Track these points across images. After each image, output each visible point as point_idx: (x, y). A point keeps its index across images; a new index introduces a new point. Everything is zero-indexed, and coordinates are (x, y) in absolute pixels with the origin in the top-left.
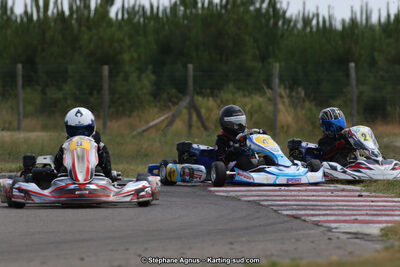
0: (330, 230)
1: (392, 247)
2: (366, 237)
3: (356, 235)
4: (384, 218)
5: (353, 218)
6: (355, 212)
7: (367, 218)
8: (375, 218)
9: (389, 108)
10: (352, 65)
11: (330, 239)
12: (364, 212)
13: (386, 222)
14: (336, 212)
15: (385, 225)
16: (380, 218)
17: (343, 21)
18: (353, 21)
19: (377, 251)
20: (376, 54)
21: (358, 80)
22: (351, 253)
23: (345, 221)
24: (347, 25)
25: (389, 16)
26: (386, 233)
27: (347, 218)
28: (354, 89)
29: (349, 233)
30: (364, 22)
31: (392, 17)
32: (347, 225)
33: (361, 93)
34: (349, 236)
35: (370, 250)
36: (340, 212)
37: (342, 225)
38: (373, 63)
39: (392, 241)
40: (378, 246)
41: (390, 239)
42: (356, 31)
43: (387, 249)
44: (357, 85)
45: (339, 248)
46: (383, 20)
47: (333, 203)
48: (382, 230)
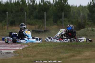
0: (1, 51)
1: (16, 55)
2: (10, 53)
3: (8, 53)
4: (14, 49)
5: (7, 49)
6: (8, 47)
7: (10, 49)
8: (12, 49)
9: (16, 23)
10: (7, 12)
11: (1, 54)
12: (10, 47)
13: (15, 49)
14: (3, 47)
15: (14, 50)
16: (13, 49)
17: (5, 2)
18: (7, 2)
19: (13, 56)
20: (13, 10)
21: (8, 16)
22: (6, 57)
23: (5, 49)
24: (6, 3)
25: (16, 1)
26: (15, 52)
27: (6, 49)
28: (7, 18)
29: (6, 52)
30: (10, 2)
31: (17, 1)
32: (6, 50)
33: (9, 19)
34: (6, 53)
35: (11, 56)
36: (4, 47)
37: (4, 50)
38: (12, 12)
39: (16, 54)
40: (13, 55)
41: (16, 53)
42: (8, 5)
43: (15, 56)
44: (8, 17)
45: (4, 56)
46: (14, 2)
47: (2, 45)
48: (14, 51)
